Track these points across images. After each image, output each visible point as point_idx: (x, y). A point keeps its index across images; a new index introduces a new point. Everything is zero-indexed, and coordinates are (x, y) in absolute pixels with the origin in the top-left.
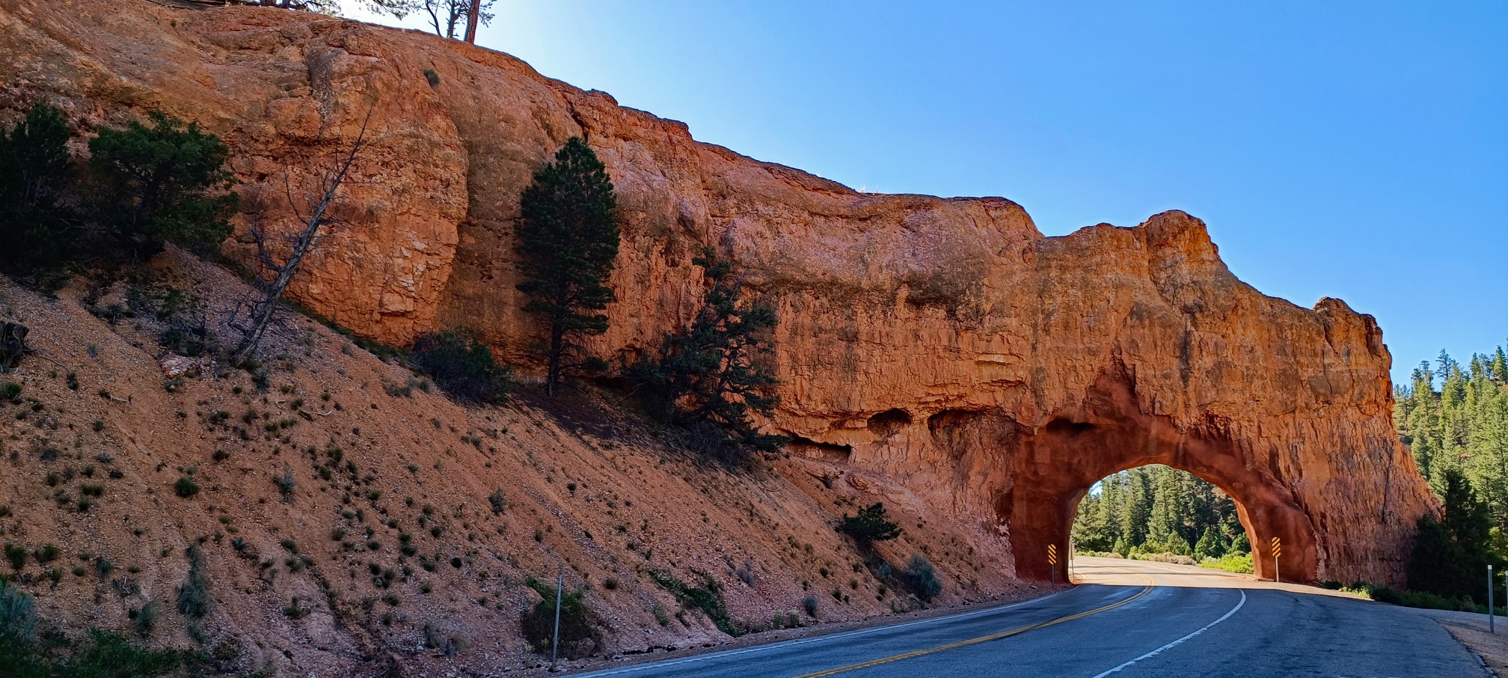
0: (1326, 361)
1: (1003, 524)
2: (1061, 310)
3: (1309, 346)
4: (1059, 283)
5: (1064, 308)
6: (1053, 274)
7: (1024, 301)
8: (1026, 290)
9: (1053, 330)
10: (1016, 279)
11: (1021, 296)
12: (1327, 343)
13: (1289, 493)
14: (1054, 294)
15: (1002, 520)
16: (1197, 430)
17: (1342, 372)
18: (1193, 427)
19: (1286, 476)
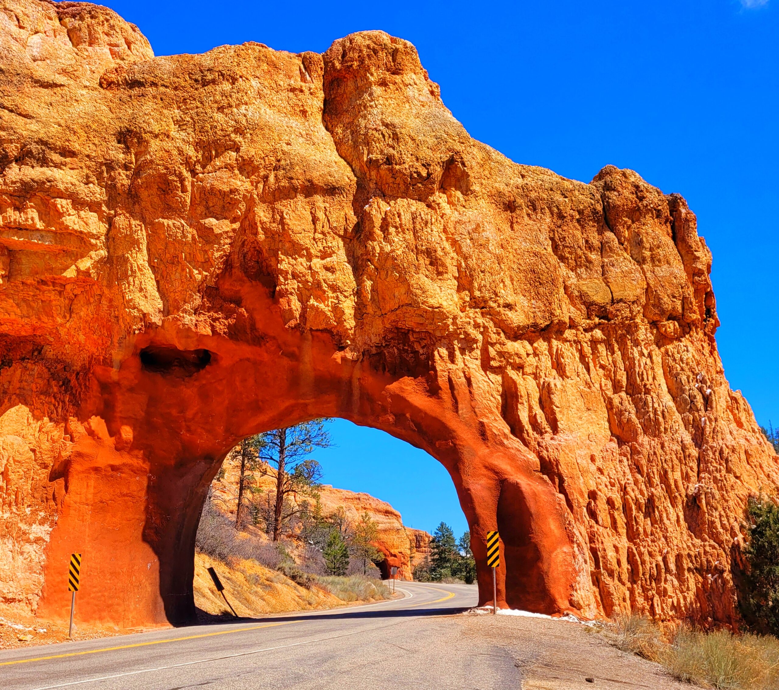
3: (578, 233)
12: (607, 229)
13: (533, 457)
16: (380, 354)
17: (629, 272)
18: (374, 351)
19: (530, 431)
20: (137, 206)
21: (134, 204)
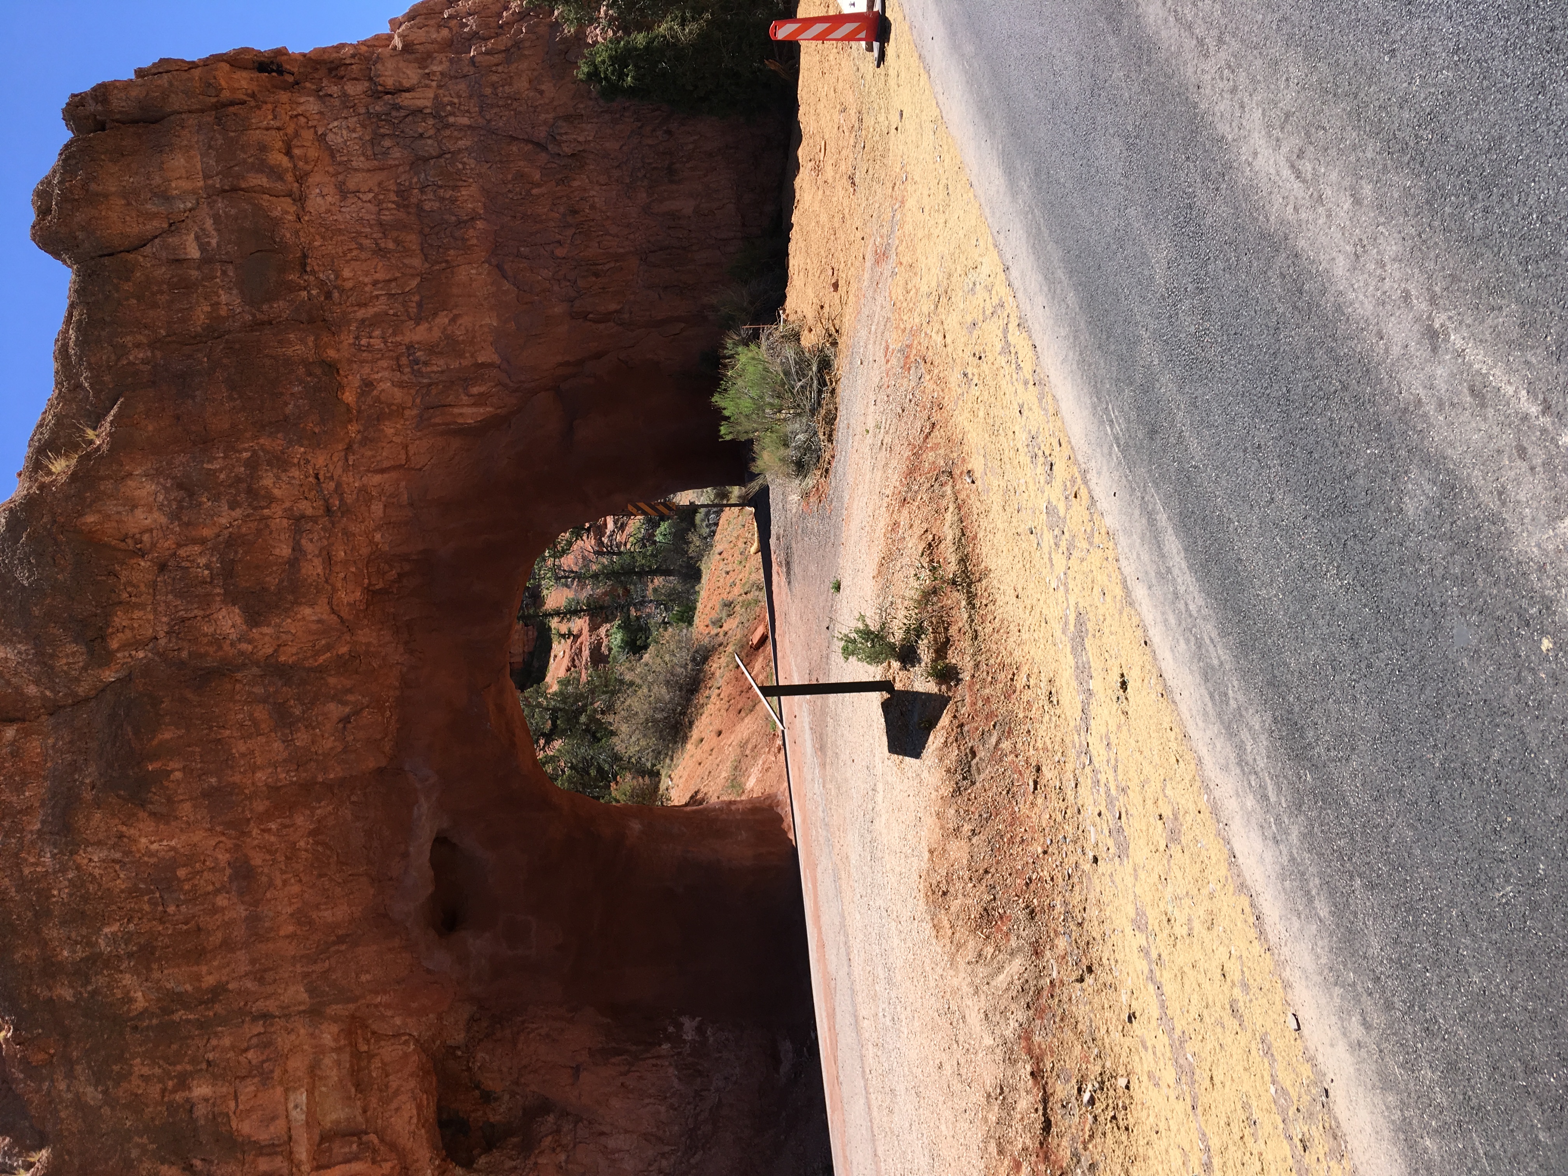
0: (194, 252)
1: (679, 1026)
2: (156, 975)
3: (163, 299)
4: (88, 982)
5: (149, 970)
6: (67, 993)
7: (146, 1071)
8: (116, 1068)
9: (210, 981)
10: (92, 1095)
11: (135, 1081)
12: (148, 250)
14: (119, 994)
15: (671, 1029)
16: (408, 626)
17: (216, 218)
18: (405, 636)
20: (230, 986)
21: (227, 990)
